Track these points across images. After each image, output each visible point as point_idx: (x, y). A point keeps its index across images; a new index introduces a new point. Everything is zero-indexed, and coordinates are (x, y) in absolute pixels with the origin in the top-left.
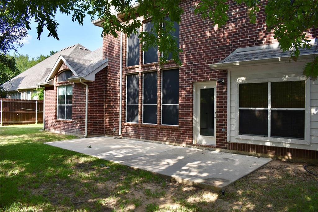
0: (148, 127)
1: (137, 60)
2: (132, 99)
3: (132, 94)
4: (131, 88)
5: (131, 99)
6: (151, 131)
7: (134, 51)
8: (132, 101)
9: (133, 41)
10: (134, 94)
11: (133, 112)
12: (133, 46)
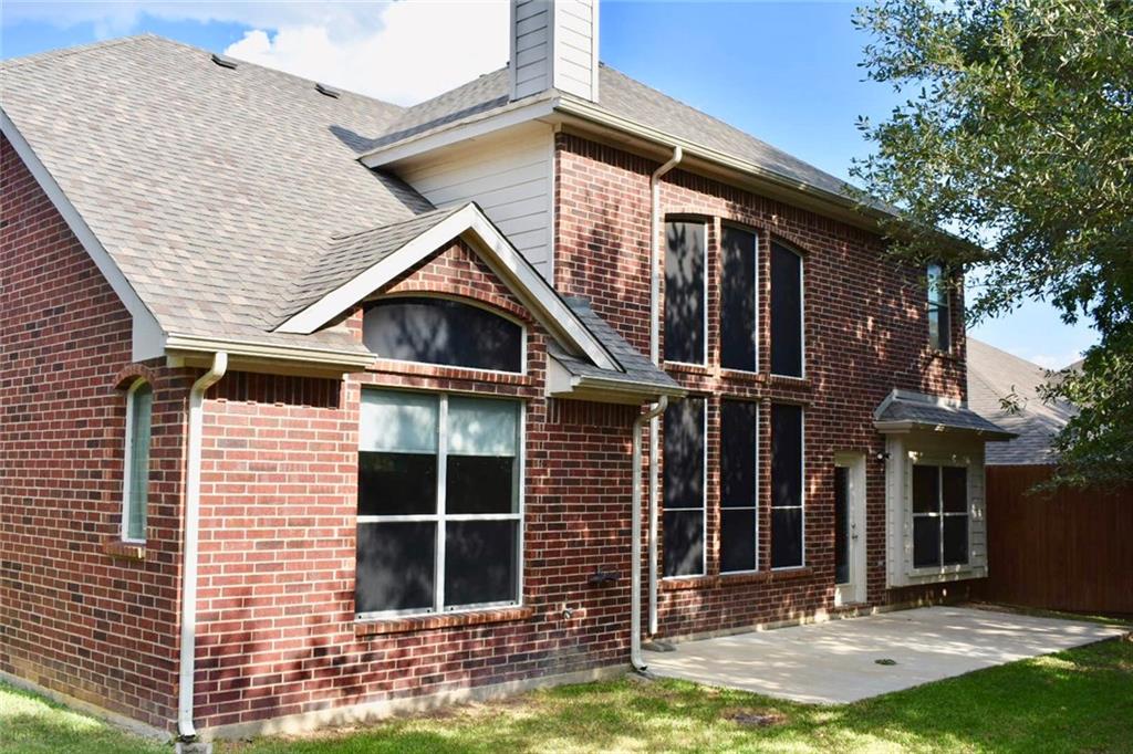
0: (739, 584)
1: (694, 336)
2: (680, 481)
3: (678, 459)
4: (674, 438)
5: (675, 480)
6: (749, 596)
7: (683, 301)
8: (678, 487)
9: (680, 262)
10: (686, 462)
11: (682, 528)
12: (680, 283)
